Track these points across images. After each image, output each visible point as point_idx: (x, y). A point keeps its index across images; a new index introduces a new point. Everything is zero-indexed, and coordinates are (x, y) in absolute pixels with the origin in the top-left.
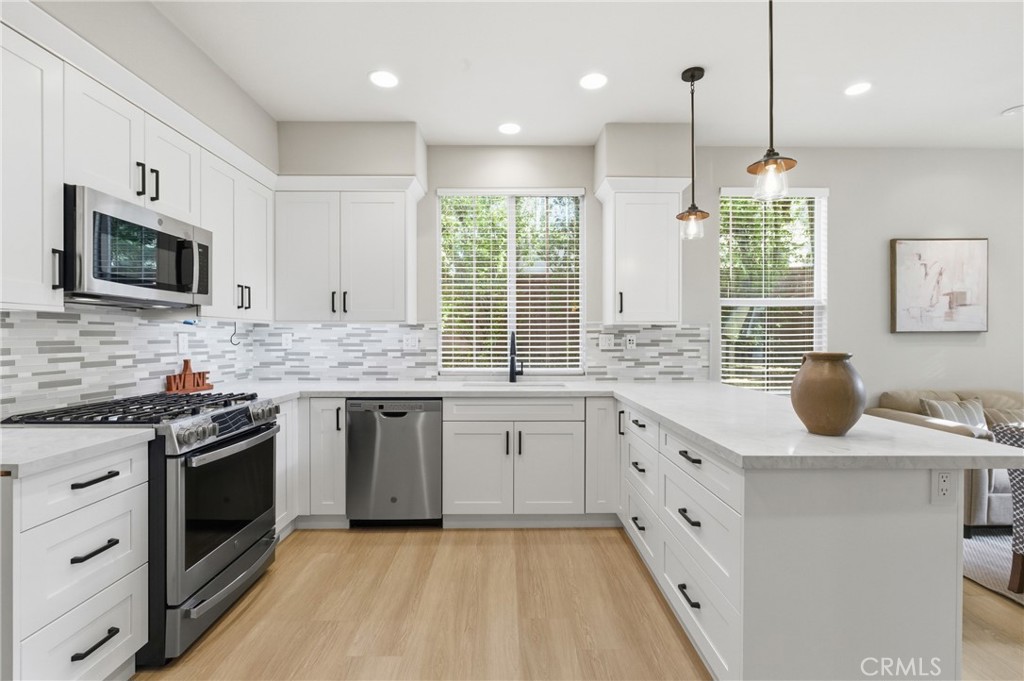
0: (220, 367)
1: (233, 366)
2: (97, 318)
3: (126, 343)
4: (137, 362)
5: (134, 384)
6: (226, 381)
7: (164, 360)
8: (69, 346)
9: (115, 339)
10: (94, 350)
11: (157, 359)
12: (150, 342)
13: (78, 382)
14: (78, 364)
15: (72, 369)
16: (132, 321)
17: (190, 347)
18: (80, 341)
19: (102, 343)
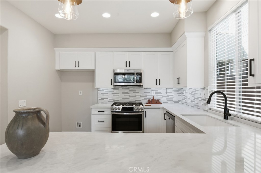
0: (166, 99)
1: (172, 99)
2: (133, 88)
3: (139, 93)
4: (141, 96)
5: (140, 100)
6: (169, 102)
7: (148, 96)
8: (127, 93)
9: (136, 92)
10: (132, 94)
11: (146, 96)
12: (144, 92)
13: (129, 99)
14: (129, 96)
15: (128, 97)
16: (140, 89)
17: (155, 94)
18: (129, 92)
19: (133, 93)
